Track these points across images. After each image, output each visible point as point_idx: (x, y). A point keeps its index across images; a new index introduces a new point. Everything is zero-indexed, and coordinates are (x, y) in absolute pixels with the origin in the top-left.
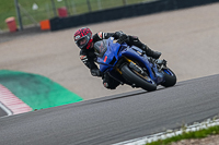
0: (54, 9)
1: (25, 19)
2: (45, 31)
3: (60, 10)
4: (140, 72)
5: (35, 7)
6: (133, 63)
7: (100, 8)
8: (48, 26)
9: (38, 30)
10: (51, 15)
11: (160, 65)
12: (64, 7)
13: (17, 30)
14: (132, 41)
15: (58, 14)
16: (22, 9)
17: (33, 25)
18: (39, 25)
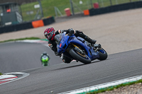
0: (91, 4)
1: (75, 9)
2: (86, 16)
3: (95, 5)
4: (81, 53)
5: (81, 2)
6: (77, 47)
7: (117, 3)
8: (88, 13)
9: (82, 15)
10: (90, 7)
11: (96, 47)
12: (97, 3)
13: (71, 15)
14: (79, 34)
15: (93, 7)
16: (74, 3)
17: (79, 13)
18: (83, 12)
